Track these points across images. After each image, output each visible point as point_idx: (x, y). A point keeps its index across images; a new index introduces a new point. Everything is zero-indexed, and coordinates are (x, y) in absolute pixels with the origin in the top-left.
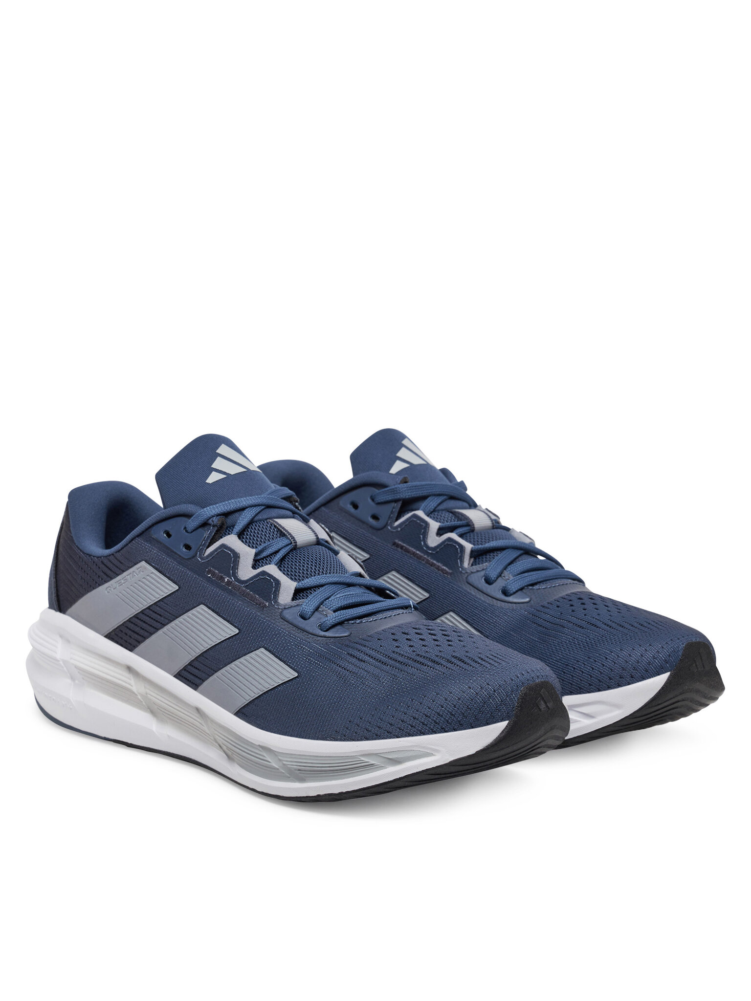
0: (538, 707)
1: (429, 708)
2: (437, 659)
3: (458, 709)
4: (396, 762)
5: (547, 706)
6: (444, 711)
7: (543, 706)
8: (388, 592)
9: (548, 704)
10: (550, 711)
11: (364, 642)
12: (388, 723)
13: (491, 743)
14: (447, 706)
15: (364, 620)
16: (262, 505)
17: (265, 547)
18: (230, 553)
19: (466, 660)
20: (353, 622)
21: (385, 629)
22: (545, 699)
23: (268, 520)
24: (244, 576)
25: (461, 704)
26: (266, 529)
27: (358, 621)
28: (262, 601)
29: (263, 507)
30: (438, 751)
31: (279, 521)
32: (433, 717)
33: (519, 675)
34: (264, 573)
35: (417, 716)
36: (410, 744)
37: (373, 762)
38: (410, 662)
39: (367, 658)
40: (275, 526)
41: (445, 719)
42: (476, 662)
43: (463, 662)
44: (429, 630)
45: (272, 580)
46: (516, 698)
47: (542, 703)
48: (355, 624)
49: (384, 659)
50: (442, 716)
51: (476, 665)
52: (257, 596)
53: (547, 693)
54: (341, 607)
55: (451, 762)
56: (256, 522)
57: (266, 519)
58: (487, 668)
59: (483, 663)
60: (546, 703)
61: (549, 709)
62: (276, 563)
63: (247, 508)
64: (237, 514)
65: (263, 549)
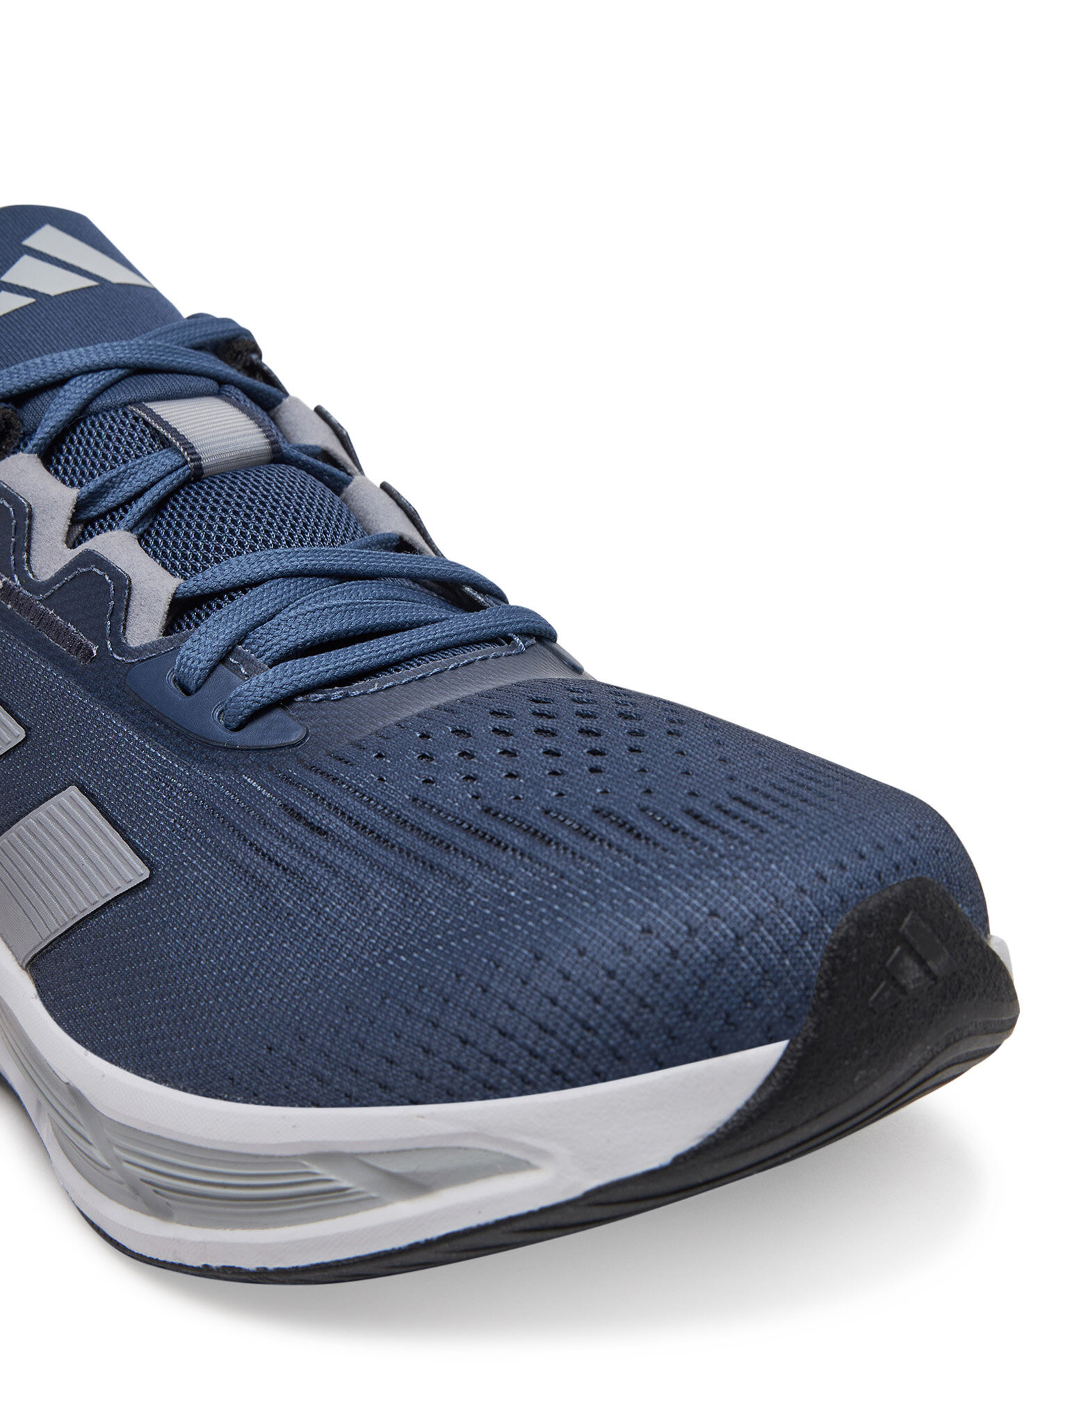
0: (894, 979)
1: (512, 1008)
2: (544, 824)
3: (608, 1008)
4: (415, 1185)
5: (929, 972)
6: (560, 1017)
7: (912, 974)
8: (468, 589)
9: (930, 963)
10: (940, 985)
11: (333, 767)
12: (383, 1057)
13: (726, 1125)
14: (569, 1000)
15: (356, 689)
16: (118, 367)
17: (110, 480)
18: (7, 505)
19: (642, 824)
20: (321, 696)
21: (405, 721)
22: (918, 948)
23: (130, 407)
24: (44, 570)
25: (617, 992)
26: (121, 431)
27: (337, 693)
28: (84, 640)
29: (120, 372)
30: (544, 1154)
31: (160, 408)
32: (526, 1036)
33: (828, 872)
34: (91, 558)
35: (472, 1036)
36: (451, 1129)
37: (344, 1184)
38: (460, 839)
39: (335, 823)
40: (146, 423)
41: (563, 1043)
42: (675, 830)
43: (631, 830)
44: (541, 715)
45: (107, 578)
46: (814, 954)
47: (909, 962)
48: (325, 705)
49: (384, 826)
50: (553, 1034)
51: (676, 843)
52: (72, 628)
53: (923, 925)
54: (296, 648)
55: (588, 1195)
56: (96, 414)
57: (126, 405)
58: (712, 849)
59: (701, 831)
60: (921, 962)
61: (935, 978)
62: (130, 524)
63: (73, 376)
64: (45, 397)
65: (103, 486)
